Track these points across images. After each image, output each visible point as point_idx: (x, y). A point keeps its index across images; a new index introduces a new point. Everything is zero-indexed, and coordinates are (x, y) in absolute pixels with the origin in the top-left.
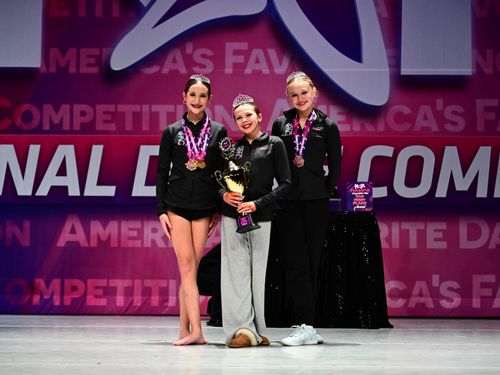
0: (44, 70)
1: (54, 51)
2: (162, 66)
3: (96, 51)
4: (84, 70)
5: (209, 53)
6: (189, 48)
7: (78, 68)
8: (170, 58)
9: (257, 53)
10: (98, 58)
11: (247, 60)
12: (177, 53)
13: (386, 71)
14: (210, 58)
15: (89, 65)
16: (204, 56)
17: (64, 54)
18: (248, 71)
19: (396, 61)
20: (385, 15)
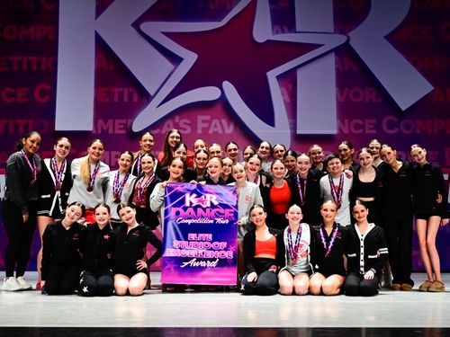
0: (94, 132)
1: (100, 121)
2: (161, 129)
3: (124, 121)
4: (117, 132)
5: (189, 122)
6: (177, 119)
7: (114, 130)
8: (166, 125)
9: (215, 122)
10: (125, 125)
11: (210, 125)
12: (170, 122)
13: (288, 132)
14: (189, 125)
15: (120, 129)
16: (185, 124)
17: (106, 122)
18: (211, 132)
19: (294, 126)
20: (288, 100)
